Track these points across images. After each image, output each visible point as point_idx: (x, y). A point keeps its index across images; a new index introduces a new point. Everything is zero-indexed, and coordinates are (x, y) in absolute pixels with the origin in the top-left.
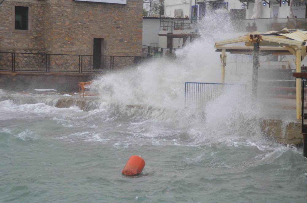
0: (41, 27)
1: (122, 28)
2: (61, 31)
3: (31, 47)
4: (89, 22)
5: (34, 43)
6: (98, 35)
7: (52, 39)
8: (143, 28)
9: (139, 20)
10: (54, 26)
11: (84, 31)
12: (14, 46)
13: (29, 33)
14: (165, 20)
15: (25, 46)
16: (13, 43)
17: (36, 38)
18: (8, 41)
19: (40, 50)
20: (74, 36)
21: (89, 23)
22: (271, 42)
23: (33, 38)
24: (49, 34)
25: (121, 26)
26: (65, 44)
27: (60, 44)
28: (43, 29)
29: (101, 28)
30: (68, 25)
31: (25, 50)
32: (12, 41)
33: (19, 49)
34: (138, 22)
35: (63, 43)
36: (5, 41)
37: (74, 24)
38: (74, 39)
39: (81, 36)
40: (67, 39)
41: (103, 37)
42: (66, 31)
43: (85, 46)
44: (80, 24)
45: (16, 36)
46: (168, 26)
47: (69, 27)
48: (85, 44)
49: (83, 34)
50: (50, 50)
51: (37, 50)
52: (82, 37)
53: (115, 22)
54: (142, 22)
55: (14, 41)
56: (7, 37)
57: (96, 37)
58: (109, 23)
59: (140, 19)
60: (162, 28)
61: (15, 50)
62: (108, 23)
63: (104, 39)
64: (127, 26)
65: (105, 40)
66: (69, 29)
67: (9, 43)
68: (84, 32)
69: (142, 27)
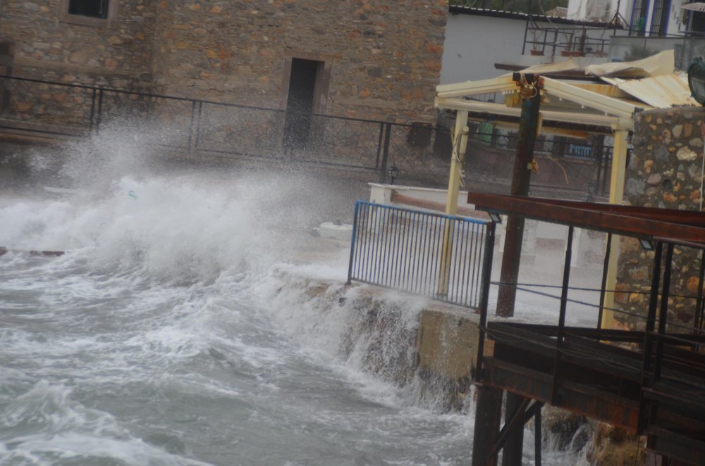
0: (145, 14)
1: (380, 36)
2: (197, 30)
3: (111, 67)
4: (283, 10)
5: (120, 58)
6: (308, 50)
7: (169, 51)
8: (445, 41)
9: (436, 17)
10: (177, 12)
11: (266, 34)
12: (62, 60)
13: (109, 26)
14: (541, 25)
15: (93, 63)
16: (60, 51)
17: (128, 43)
18: (46, 45)
19: (137, 80)
20: (234, 48)
21: (282, 14)
22: (566, 101)
23: (118, 41)
24: (165, 34)
25: (379, 29)
26: (205, 68)
27: (189, 66)
28: (152, 20)
29: (319, 31)
30: (220, 14)
31: (93, 75)
32: (57, 45)
33: (76, 72)
34: (432, 21)
35: (200, 65)
36: (36, 45)
37: (239, 13)
38: (233, 54)
39: (254, 48)
40: (212, 54)
41: (321, 58)
42: (211, 32)
43: (264, 78)
44: (255, 12)
45: (71, 34)
46: (544, 44)
47: (220, 19)
48: (264, 72)
49: (262, 45)
50: (162, 81)
51: (126, 77)
52: (258, 51)
53: (362, 17)
54: (443, 23)
55: (63, 48)
56: (44, 34)
57: (300, 56)
58: (345, 18)
59: (440, 13)
60: (529, 47)
61: (61, 72)
62: (340, 18)
63: (322, 63)
64: (399, 32)
65: (327, 66)
66: (222, 25)
67: (47, 52)
68: (266, 39)
69: (443, 38)
